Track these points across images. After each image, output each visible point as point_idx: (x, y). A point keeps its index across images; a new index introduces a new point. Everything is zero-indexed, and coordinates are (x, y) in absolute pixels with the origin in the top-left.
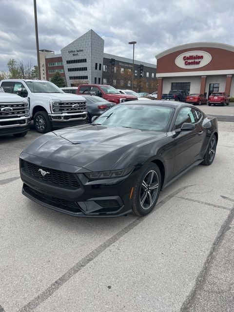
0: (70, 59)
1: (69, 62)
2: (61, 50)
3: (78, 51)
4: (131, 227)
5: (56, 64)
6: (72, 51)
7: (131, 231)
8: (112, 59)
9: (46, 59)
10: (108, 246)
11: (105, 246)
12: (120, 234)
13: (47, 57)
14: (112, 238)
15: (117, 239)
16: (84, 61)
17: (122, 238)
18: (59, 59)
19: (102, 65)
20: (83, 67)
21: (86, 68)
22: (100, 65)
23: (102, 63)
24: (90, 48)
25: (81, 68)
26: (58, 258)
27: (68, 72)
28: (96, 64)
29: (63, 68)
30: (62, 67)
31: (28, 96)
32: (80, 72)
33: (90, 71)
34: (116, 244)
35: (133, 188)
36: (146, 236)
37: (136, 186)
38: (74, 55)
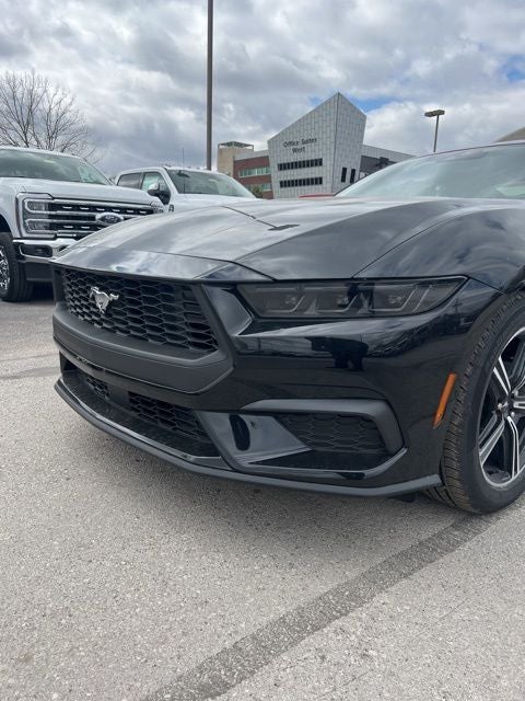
0: (285, 160)
1: (282, 167)
2: (269, 142)
3: (304, 142)
4: (425, 553)
5: (256, 173)
6: (291, 143)
7: (425, 571)
8: (382, 158)
9: (235, 162)
10: (316, 628)
11: (301, 625)
12: (377, 580)
13: (238, 158)
14: (336, 592)
15: (359, 600)
16: (318, 162)
17: (384, 597)
18: (262, 161)
19: (357, 173)
20: (313, 176)
21: (321, 179)
22: (353, 171)
23: (357, 168)
24: (333, 134)
25: (308, 180)
26: (71, 652)
27: (280, 189)
28: (345, 170)
29: (270, 181)
30: (267, 179)
31: (171, 203)
32: (306, 187)
33: (329, 186)
34: (355, 622)
35: (452, 377)
36: (499, 608)
37: (469, 370)
38: (295, 150)
